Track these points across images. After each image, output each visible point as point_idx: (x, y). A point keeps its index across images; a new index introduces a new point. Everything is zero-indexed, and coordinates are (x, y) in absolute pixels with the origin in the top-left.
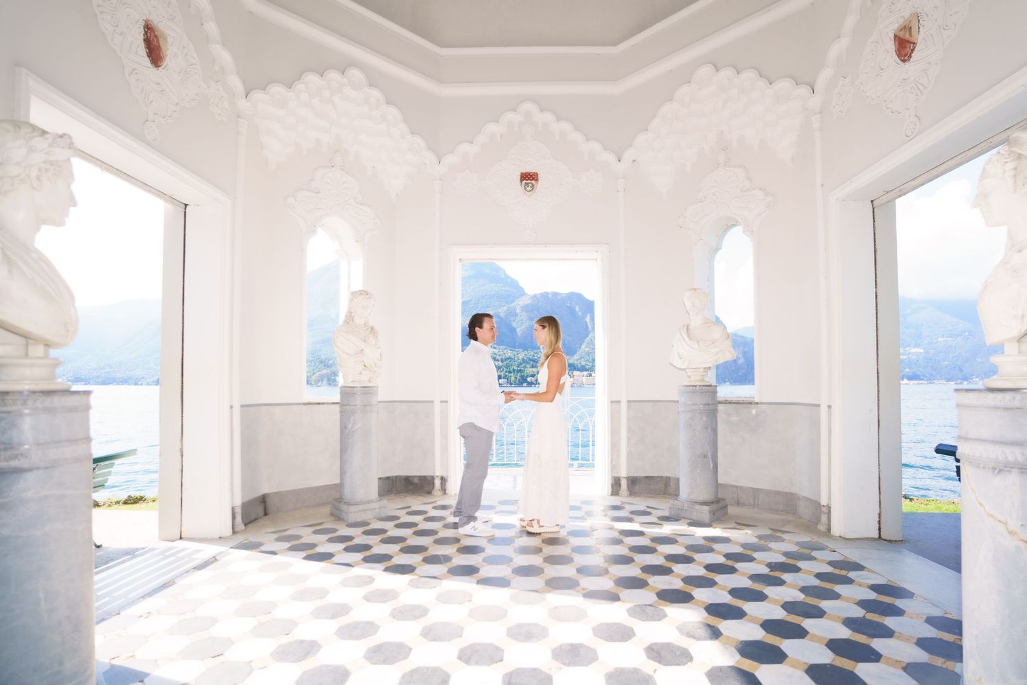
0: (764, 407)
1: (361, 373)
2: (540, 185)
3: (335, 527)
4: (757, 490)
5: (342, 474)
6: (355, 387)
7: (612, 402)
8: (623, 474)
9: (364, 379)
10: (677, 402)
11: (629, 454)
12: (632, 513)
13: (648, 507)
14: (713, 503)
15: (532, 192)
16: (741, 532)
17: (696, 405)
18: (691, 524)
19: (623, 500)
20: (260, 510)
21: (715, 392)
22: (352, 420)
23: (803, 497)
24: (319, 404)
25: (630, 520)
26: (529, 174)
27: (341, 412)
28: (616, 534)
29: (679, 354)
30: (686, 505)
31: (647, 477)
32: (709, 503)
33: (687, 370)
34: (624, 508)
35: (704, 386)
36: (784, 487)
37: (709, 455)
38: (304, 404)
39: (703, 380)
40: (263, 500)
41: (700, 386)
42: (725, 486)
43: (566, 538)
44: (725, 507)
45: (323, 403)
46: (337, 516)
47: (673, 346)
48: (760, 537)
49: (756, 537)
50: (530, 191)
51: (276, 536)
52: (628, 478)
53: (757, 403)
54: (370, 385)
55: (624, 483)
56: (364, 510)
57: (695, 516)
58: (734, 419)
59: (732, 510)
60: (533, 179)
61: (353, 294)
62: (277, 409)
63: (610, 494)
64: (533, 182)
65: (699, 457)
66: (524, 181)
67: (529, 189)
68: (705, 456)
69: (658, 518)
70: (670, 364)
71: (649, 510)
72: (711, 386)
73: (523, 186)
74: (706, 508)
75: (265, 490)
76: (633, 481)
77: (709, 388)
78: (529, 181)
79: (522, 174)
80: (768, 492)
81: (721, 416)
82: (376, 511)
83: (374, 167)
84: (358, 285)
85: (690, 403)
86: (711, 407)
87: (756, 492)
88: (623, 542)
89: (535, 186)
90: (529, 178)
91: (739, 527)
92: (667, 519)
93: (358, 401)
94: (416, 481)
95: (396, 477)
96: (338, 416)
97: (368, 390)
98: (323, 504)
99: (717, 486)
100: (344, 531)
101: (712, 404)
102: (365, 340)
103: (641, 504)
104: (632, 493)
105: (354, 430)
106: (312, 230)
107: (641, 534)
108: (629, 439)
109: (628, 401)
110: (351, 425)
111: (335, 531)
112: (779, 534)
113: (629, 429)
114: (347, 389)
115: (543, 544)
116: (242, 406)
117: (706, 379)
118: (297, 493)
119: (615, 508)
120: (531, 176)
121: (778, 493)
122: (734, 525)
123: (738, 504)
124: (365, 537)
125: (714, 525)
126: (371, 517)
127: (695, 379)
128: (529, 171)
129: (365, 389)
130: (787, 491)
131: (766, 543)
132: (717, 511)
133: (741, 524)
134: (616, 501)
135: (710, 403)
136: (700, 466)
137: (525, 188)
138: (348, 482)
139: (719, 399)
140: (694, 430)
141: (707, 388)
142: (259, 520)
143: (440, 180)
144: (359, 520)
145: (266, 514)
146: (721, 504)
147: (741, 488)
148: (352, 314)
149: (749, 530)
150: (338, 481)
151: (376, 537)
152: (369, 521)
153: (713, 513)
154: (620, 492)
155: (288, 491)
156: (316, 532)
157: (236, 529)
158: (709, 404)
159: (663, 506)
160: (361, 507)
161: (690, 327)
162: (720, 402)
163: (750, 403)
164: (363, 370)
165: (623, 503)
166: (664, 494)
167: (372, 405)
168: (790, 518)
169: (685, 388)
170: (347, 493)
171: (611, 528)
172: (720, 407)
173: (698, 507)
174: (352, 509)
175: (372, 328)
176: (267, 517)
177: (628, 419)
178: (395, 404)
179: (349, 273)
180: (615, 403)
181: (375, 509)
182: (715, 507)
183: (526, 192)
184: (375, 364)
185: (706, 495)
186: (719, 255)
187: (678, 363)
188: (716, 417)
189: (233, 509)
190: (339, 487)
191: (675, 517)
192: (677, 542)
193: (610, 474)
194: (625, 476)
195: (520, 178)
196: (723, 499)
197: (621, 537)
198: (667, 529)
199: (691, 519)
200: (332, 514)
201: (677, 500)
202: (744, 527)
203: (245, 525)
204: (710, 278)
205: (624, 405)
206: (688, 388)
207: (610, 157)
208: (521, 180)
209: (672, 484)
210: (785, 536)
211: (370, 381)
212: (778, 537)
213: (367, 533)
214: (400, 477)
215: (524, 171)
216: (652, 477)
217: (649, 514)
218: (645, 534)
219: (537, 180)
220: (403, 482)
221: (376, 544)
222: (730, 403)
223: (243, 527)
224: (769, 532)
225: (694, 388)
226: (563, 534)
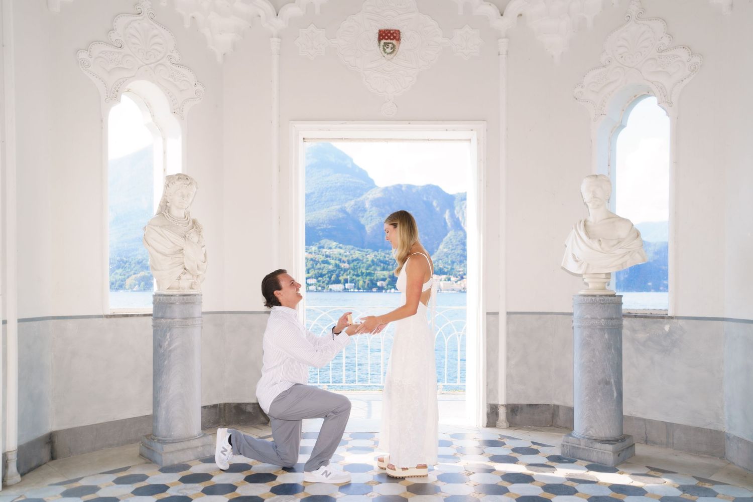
0: (681, 322)
1: (180, 278)
2: (404, 45)
3: (146, 472)
4: (672, 425)
5: (156, 403)
6: (172, 296)
7: (488, 314)
8: (501, 400)
9: (184, 286)
10: (572, 314)
11: (509, 376)
12: (515, 450)
13: (534, 443)
14: (617, 441)
15: (392, 55)
16: (657, 480)
17: (596, 319)
18: (590, 468)
19: (502, 434)
20: (45, 453)
21: (620, 304)
22: (168, 337)
23: (734, 437)
24: (127, 316)
25: (514, 461)
26: (390, 31)
27: (154, 326)
28: (497, 480)
29: (574, 255)
30: (583, 443)
31: (530, 405)
32: (613, 441)
33: (584, 276)
34: (505, 444)
35: (606, 296)
36: (707, 422)
37: (612, 381)
38: (107, 316)
39: (604, 289)
40: (50, 440)
41: (601, 296)
42: (630, 418)
43: (436, 484)
44: (633, 445)
45: (132, 316)
46: (148, 458)
47: (566, 246)
48: (683, 489)
49: (678, 488)
50: (390, 53)
51: (63, 489)
52: (507, 406)
53: (672, 318)
54: (192, 292)
55: (502, 412)
56: (183, 450)
57: (595, 457)
58: (641, 336)
59: (640, 449)
60: (394, 38)
61: (169, 178)
62: (70, 324)
63: (485, 425)
64: (394, 42)
65: (599, 384)
66: (383, 41)
67: (389, 50)
68: (608, 383)
69: (548, 458)
70: (563, 268)
71: (535, 447)
72: (614, 296)
73: (382, 47)
74: (609, 448)
75: (52, 425)
76: (513, 410)
77: (613, 298)
78: (389, 41)
79: (380, 31)
80: (686, 429)
81: (626, 332)
82: (199, 450)
83: (193, 18)
84: (176, 168)
85: (589, 317)
86: (614, 322)
87: (669, 427)
88: (508, 491)
89: (397, 47)
90: (389, 37)
91: (652, 473)
92: (558, 459)
93: (177, 312)
94: (249, 409)
95: (225, 404)
96: (151, 331)
97: (188, 299)
98: (130, 442)
99: (621, 418)
100: (156, 478)
101: (617, 318)
102: (185, 237)
103: (524, 438)
104: (512, 424)
105: (171, 348)
106: (114, 96)
107: (528, 479)
108: (508, 359)
109: (508, 313)
110: (167, 343)
111: (144, 478)
112: (707, 486)
113: (508, 345)
114: (161, 298)
115: (408, 493)
116: (20, 321)
117: (607, 288)
118: (97, 430)
119: (492, 443)
120: (392, 34)
121: (699, 430)
122: (646, 471)
123: (646, 441)
124: (182, 485)
125: (621, 470)
126: (192, 457)
127: (593, 287)
128: (389, 29)
129: (185, 298)
130: (712, 428)
131: (693, 498)
132: (623, 450)
133: (656, 469)
134: (494, 434)
135: (614, 317)
136: (600, 394)
137: (384, 50)
138: (162, 414)
139: (624, 312)
140: (593, 350)
141: (610, 298)
142: (43, 467)
143: (278, 37)
144: (176, 462)
145: (53, 458)
146: (627, 442)
147: (650, 422)
148: (168, 204)
149: (666, 478)
150: (150, 412)
151: (197, 485)
152: (189, 463)
153: (618, 453)
154: (498, 423)
155: (84, 427)
156: (118, 481)
157: (9, 482)
158: (612, 319)
159: (554, 443)
160: (179, 446)
161: (588, 223)
162: (624, 316)
163: (663, 318)
164: (182, 273)
165: (503, 437)
166: (551, 426)
167: (195, 318)
168: (718, 463)
169: (582, 298)
170: (162, 429)
171: (491, 471)
172: (626, 322)
173: (598, 445)
174: (168, 448)
175: (194, 222)
176: (54, 461)
177: (508, 335)
178: (225, 315)
179: (165, 153)
180: (491, 315)
181: (197, 447)
182: (619, 445)
183: (385, 55)
184: (198, 267)
185: (609, 431)
186: (623, 134)
187: (573, 267)
188: (620, 334)
189: (5, 455)
190: (152, 419)
191: (570, 458)
192: (576, 492)
193: (486, 402)
194: (503, 404)
195: (377, 36)
196: (629, 436)
197: (505, 484)
198: (561, 473)
199: (590, 461)
200: (141, 455)
201: (571, 435)
202: (659, 474)
203: (22, 475)
204: (610, 163)
205: (502, 318)
206: (586, 298)
207: (491, 10)
208: (380, 40)
209: (561, 413)
210: (716, 488)
211: (191, 288)
212: (707, 489)
213: (185, 480)
214: (229, 404)
215: (383, 28)
216: (536, 405)
217: (536, 452)
218: (534, 480)
219: (399, 40)
220: (234, 411)
221: (197, 496)
222: (636, 316)
223: (18, 478)
224: (694, 482)
225: (593, 298)
226: (432, 479)
